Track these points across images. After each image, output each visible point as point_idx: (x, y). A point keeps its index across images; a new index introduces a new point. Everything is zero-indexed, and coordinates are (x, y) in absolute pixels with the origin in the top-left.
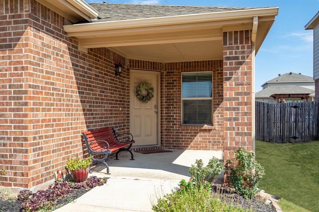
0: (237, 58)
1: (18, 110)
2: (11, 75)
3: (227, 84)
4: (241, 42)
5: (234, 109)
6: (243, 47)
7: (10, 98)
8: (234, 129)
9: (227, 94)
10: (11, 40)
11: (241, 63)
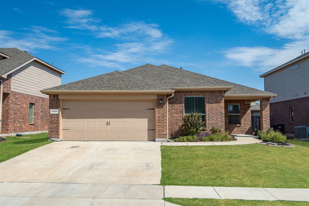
0: (266, 105)
1: (222, 118)
2: (220, 109)
3: (263, 112)
4: (267, 101)
5: (265, 118)
6: (267, 102)
7: (219, 115)
8: (265, 123)
9: (264, 114)
10: (219, 101)
11: (267, 106)
